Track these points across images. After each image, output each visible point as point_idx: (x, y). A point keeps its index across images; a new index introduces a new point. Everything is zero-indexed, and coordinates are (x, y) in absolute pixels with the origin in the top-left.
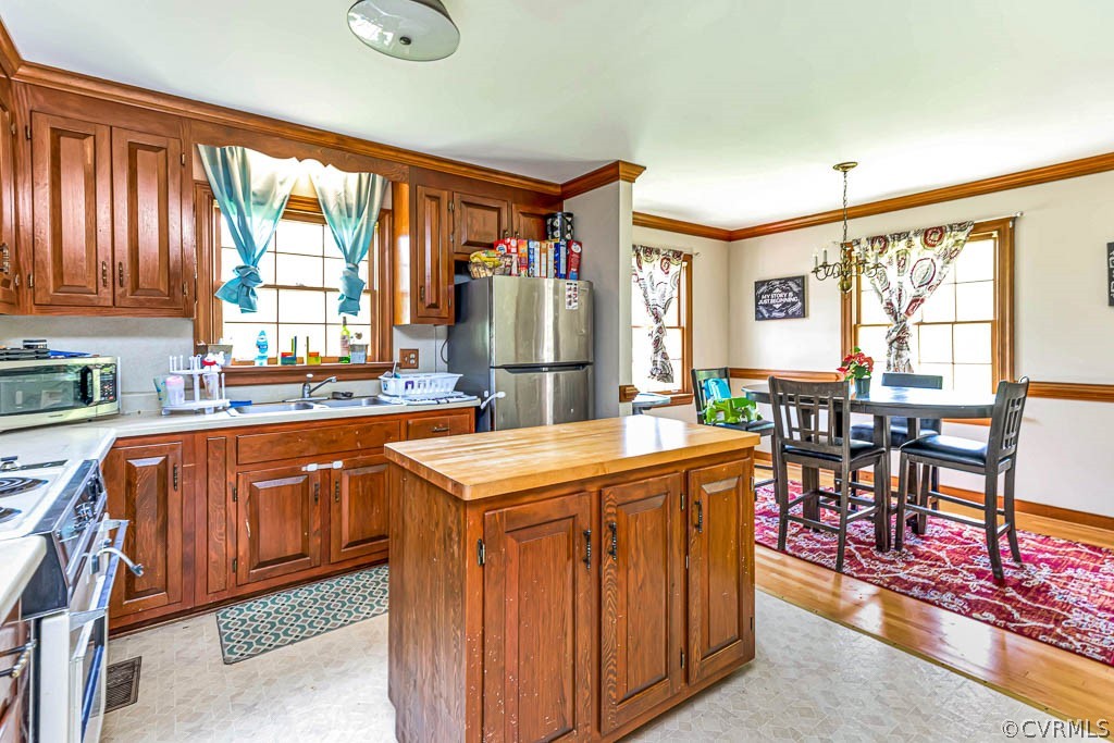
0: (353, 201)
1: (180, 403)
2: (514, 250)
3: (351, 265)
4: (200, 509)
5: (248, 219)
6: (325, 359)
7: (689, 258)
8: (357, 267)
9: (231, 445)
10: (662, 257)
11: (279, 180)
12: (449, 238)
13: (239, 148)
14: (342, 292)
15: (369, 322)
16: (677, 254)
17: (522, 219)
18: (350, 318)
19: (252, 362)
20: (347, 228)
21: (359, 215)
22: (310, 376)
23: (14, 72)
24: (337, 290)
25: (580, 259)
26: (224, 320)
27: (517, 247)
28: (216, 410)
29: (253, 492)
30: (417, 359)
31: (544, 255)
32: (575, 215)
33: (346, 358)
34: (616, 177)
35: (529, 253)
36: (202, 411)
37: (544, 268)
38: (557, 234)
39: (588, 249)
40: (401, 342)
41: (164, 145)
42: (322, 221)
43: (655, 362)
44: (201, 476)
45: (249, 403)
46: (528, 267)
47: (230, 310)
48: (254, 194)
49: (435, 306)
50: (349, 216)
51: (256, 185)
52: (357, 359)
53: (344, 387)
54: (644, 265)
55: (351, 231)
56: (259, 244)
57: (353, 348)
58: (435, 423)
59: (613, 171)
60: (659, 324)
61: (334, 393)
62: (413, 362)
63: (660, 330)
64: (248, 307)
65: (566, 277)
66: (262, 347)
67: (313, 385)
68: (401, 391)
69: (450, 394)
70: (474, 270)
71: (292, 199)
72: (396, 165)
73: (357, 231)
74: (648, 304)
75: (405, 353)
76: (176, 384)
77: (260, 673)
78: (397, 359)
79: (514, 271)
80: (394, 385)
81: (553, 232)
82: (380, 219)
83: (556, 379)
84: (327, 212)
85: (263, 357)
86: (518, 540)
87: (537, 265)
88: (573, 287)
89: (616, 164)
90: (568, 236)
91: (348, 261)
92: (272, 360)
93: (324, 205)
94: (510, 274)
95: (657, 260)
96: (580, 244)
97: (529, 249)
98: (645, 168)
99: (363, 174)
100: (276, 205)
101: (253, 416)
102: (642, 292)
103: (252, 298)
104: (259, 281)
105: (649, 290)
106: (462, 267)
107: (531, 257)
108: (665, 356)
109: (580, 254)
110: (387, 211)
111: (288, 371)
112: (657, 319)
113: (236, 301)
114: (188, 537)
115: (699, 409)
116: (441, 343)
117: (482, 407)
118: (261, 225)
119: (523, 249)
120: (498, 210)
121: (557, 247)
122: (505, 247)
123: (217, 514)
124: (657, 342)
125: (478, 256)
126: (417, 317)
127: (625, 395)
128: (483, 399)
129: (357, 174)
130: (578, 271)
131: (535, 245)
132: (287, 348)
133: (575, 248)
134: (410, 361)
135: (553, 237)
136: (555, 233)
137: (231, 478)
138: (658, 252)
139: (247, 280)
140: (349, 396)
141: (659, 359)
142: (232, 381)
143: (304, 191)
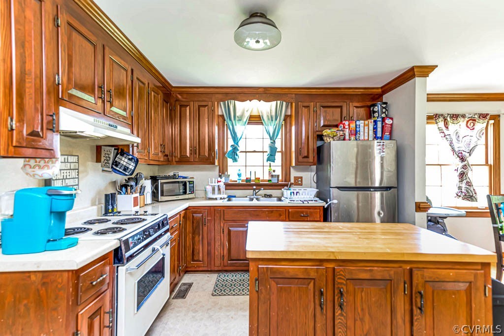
0: (274, 114)
1: (210, 195)
2: (347, 127)
3: (272, 141)
4: (213, 234)
5: (235, 127)
6: (263, 180)
7: (496, 118)
8: (275, 141)
9: (222, 212)
10: (467, 119)
11: (246, 110)
12: (314, 124)
13: (233, 101)
14: (268, 153)
15: (281, 165)
16: (483, 116)
17: (355, 110)
18: (272, 164)
19: (236, 181)
20: (271, 125)
21: (276, 119)
22: (255, 187)
23: (171, 91)
24: (267, 152)
25: (391, 127)
26: (228, 165)
27: (349, 125)
28: (221, 199)
29: (229, 231)
30: (302, 181)
31: (366, 128)
32: (389, 103)
33: (271, 180)
34: (413, 76)
35: (356, 127)
36: (216, 199)
37: (366, 134)
38: (376, 115)
39: (398, 121)
40: (294, 174)
41: (207, 104)
42: (262, 124)
43: (460, 188)
44: (213, 222)
45: (235, 197)
46: (356, 135)
47: (230, 161)
48: (238, 117)
49: (307, 157)
50: (272, 120)
51: (238, 114)
52: (275, 181)
53: (269, 192)
54: (451, 126)
55: (272, 126)
56: (239, 136)
57: (272, 176)
58: (302, 212)
59: (411, 73)
60: (464, 163)
61: (265, 195)
62: (300, 182)
63: (464, 167)
64: (235, 160)
65: (382, 138)
66: (239, 175)
67: (257, 191)
68: (289, 196)
69: (312, 199)
70: (325, 138)
71: (251, 117)
72: (289, 95)
73: (275, 126)
74: (453, 150)
75: (296, 178)
76: (209, 189)
77: (219, 304)
78: (292, 181)
79: (347, 137)
80: (287, 193)
81: (373, 114)
82: (285, 120)
83: (382, 195)
84: (263, 120)
85: (240, 179)
86: (277, 284)
87: (362, 133)
88: (381, 144)
89: (412, 69)
90: (383, 115)
91: (271, 139)
92: (243, 181)
93: (262, 117)
94: (344, 139)
95: (462, 123)
96: (392, 119)
97: (356, 125)
98: (437, 66)
99: (278, 101)
100: (245, 120)
101: (235, 202)
102: (448, 143)
103: (236, 157)
104: (238, 150)
105: (455, 141)
106: (320, 137)
107: (358, 129)
108: (469, 184)
109: (392, 125)
110: (288, 116)
111: (247, 185)
112: (463, 159)
113: (231, 158)
114: (209, 244)
115: (494, 222)
116: (313, 173)
117: (325, 207)
118: (240, 128)
119: (353, 126)
120: (341, 107)
121: (375, 122)
122: (342, 125)
123: (217, 237)
124: (462, 175)
125: (327, 132)
126: (298, 163)
127: (419, 208)
128: (327, 203)
129: (276, 102)
130: (391, 133)
131: (361, 123)
132: (248, 176)
133: (388, 121)
134: (299, 182)
135: (374, 117)
136: (375, 115)
137: (222, 225)
138: (463, 116)
139: (235, 149)
140: (270, 196)
141: (464, 185)
142: (228, 188)
143: (255, 113)
